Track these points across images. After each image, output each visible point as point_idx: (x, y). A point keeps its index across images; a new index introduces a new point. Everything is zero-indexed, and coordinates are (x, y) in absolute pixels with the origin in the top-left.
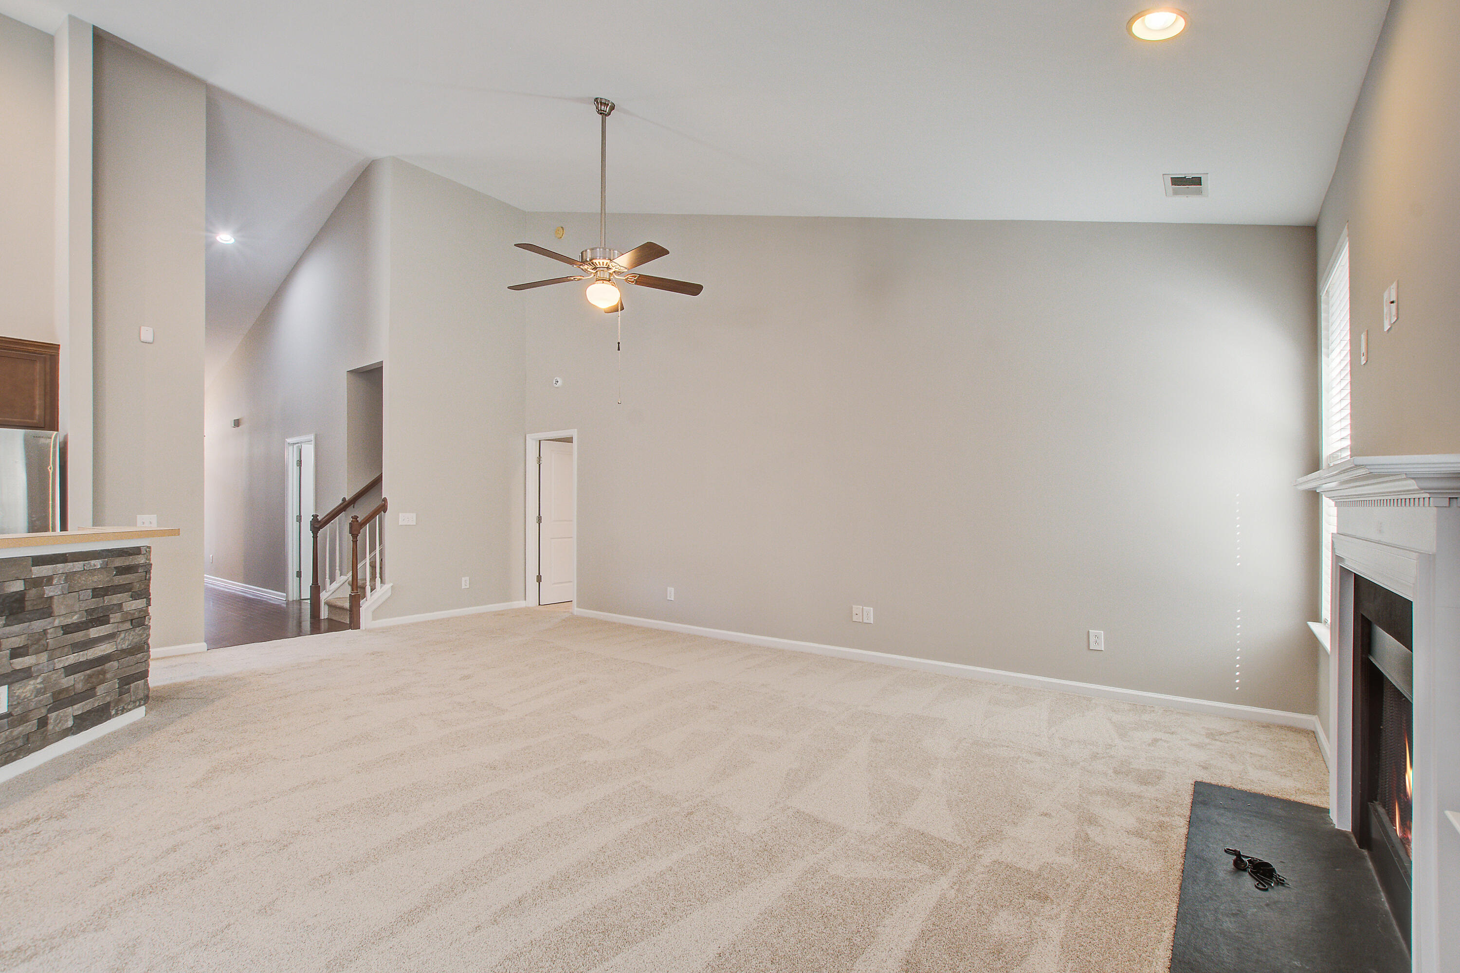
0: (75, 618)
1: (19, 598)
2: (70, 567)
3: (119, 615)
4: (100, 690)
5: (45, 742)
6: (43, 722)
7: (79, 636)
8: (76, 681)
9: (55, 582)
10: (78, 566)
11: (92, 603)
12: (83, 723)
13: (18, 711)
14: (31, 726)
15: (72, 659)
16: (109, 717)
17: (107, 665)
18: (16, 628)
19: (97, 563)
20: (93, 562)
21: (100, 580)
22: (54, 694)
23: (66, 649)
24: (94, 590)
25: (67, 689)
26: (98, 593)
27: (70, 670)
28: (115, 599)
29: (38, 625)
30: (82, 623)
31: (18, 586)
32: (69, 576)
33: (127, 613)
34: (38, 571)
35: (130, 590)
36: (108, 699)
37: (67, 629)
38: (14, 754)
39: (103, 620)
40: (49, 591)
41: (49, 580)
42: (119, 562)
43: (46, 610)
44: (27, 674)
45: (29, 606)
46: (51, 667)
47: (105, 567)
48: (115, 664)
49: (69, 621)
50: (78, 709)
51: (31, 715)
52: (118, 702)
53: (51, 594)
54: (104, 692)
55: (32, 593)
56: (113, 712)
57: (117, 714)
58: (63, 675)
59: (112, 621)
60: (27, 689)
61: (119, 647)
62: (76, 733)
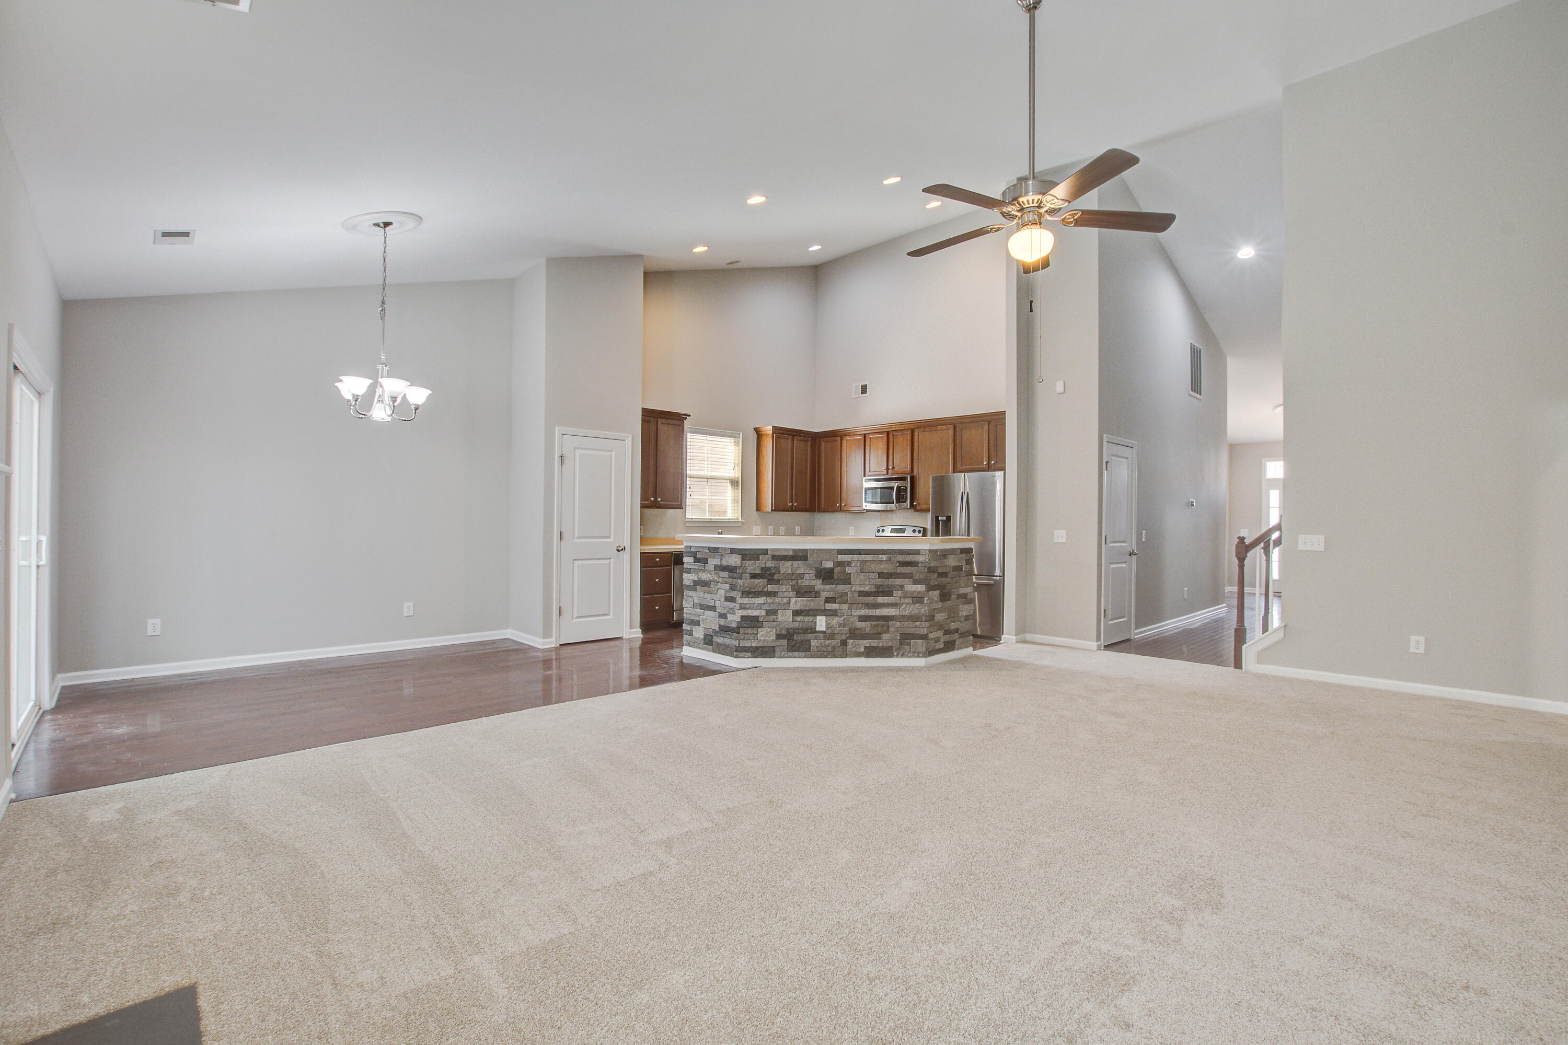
0: (867, 589)
1: (831, 571)
2: (862, 557)
3: (900, 592)
4: (885, 636)
5: (845, 655)
6: (844, 643)
7: (870, 600)
8: (866, 626)
9: (853, 565)
10: (869, 558)
11: (879, 581)
12: (870, 652)
13: (829, 632)
14: (836, 642)
15: (863, 612)
16: (891, 656)
17: (891, 623)
18: (828, 587)
19: (885, 557)
20: (880, 556)
21: (887, 568)
22: (850, 629)
23: (860, 605)
24: (879, 574)
25: (860, 629)
26: (881, 575)
27: (863, 618)
28: (898, 582)
29: (841, 588)
30: (872, 592)
31: (829, 565)
32: (863, 563)
33: (907, 592)
34: (841, 558)
35: (911, 577)
36: (890, 644)
37: (862, 594)
38: (825, 654)
39: (890, 594)
40: (848, 570)
41: (849, 563)
42: (900, 558)
43: (847, 581)
44: (834, 613)
45: (836, 576)
46: (850, 614)
47: (889, 560)
48: (898, 624)
49: (862, 589)
50: (866, 643)
51: (836, 636)
52: (898, 649)
53: (849, 572)
54: (886, 639)
55: (837, 570)
56: (895, 654)
57: (897, 656)
58: (857, 620)
59: (894, 595)
60: (835, 621)
61: (901, 613)
62: (866, 657)
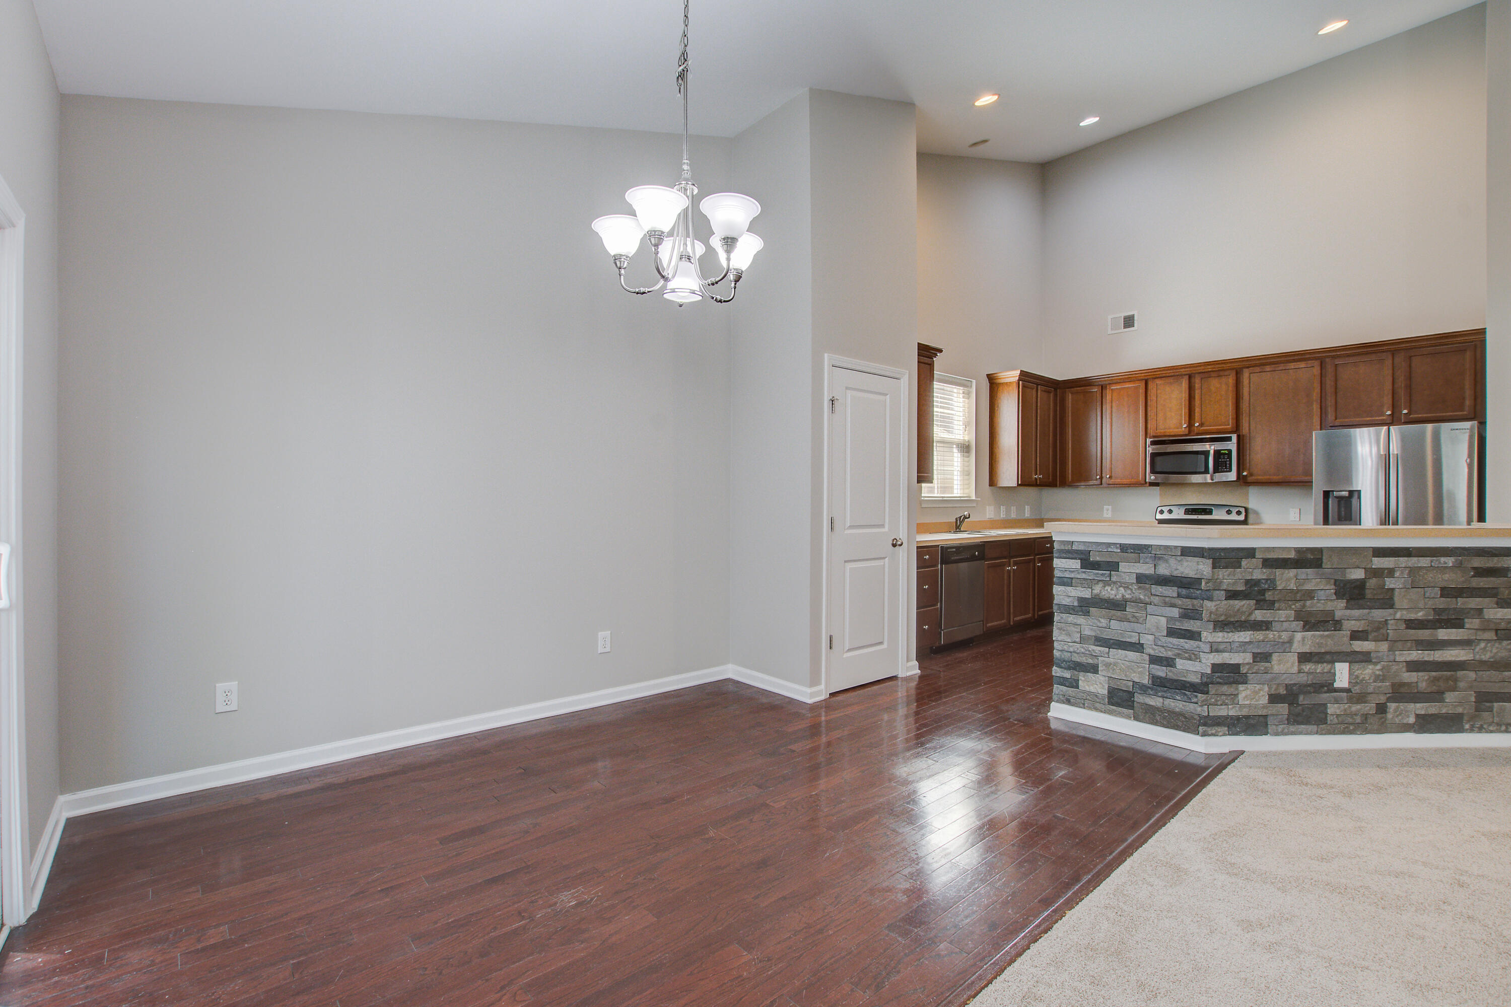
0: (1420, 615)
1: (1360, 585)
2: (1413, 561)
3: (1477, 621)
4: (1450, 697)
5: (1383, 728)
6: (1382, 709)
7: (1424, 634)
8: (1420, 680)
9: (1397, 574)
10: (1424, 562)
11: (1442, 603)
12: (1425, 724)
13: (1356, 689)
14: (1369, 708)
15: (1415, 655)
16: (1461, 730)
17: (1460, 674)
18: (1356, 613)
19: (1450, 561)
20: (1443, 559)
21: (1453, 579)
22: (1393, 685)
23: (1409, 644)
24: (1443, 589)
25: (1409, 684)
26: (1446, 592)
27: (1414, 666)
28: (1473, 603)
29: (1378, 614)
30: (1428, 621)
31: (1358, 574)
32: (1413, 571)
33: (1489, 620)
34: (1379, 563)
35: (1494, 596)
36: (1460, 710)
37: (1411, 624)
38: (1351, 728)
39: (1458, 624)
40: (1390, 583)
41: (1391, 572)
42: (1478, 562)
43: (1387, 601)
44: (1365, 658)
45: (1369, 594)
46: (1392, 658)
47: (1459, 566)
48: (1472, 675)
49: (1412, 616)
50: (1421, 708)
51: (1369, 698)
52: (1473, 718)
53: (1392, 586)
54: (1452, 702)
55: (1372, 583)
56: (1467, 726)
57: (1471, 730)
58: (1404, 669)
59: (1467, 626)
60: (1367, 671)
61: (1477, 657)
62: (1416, 732)
